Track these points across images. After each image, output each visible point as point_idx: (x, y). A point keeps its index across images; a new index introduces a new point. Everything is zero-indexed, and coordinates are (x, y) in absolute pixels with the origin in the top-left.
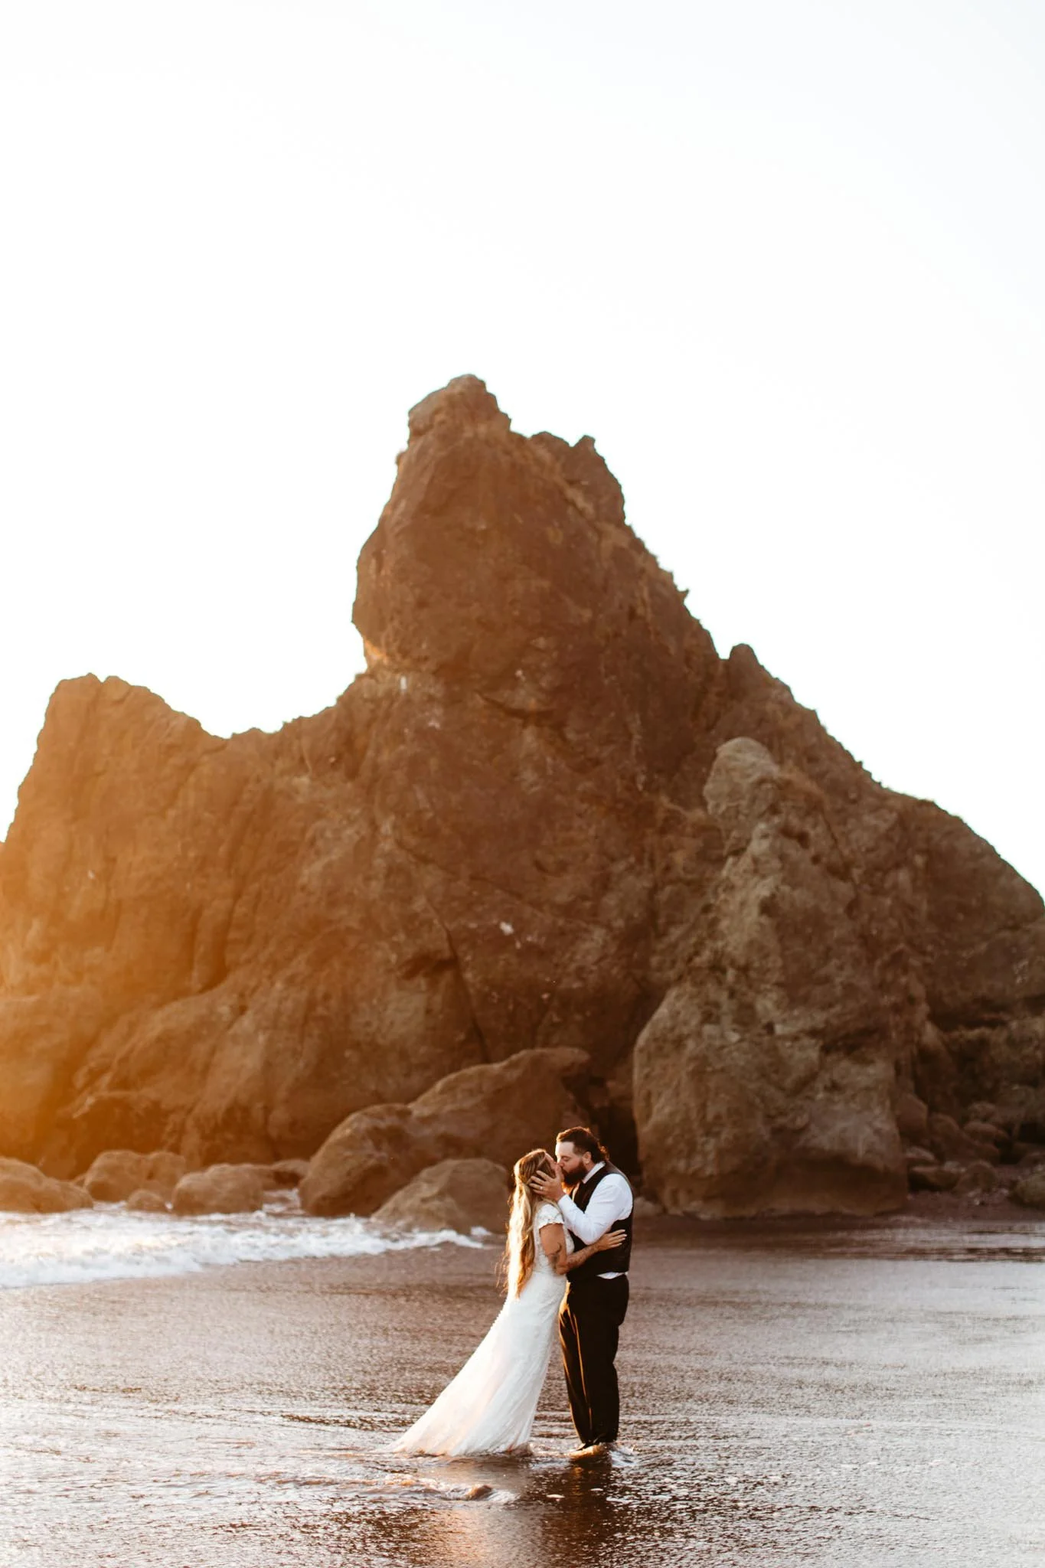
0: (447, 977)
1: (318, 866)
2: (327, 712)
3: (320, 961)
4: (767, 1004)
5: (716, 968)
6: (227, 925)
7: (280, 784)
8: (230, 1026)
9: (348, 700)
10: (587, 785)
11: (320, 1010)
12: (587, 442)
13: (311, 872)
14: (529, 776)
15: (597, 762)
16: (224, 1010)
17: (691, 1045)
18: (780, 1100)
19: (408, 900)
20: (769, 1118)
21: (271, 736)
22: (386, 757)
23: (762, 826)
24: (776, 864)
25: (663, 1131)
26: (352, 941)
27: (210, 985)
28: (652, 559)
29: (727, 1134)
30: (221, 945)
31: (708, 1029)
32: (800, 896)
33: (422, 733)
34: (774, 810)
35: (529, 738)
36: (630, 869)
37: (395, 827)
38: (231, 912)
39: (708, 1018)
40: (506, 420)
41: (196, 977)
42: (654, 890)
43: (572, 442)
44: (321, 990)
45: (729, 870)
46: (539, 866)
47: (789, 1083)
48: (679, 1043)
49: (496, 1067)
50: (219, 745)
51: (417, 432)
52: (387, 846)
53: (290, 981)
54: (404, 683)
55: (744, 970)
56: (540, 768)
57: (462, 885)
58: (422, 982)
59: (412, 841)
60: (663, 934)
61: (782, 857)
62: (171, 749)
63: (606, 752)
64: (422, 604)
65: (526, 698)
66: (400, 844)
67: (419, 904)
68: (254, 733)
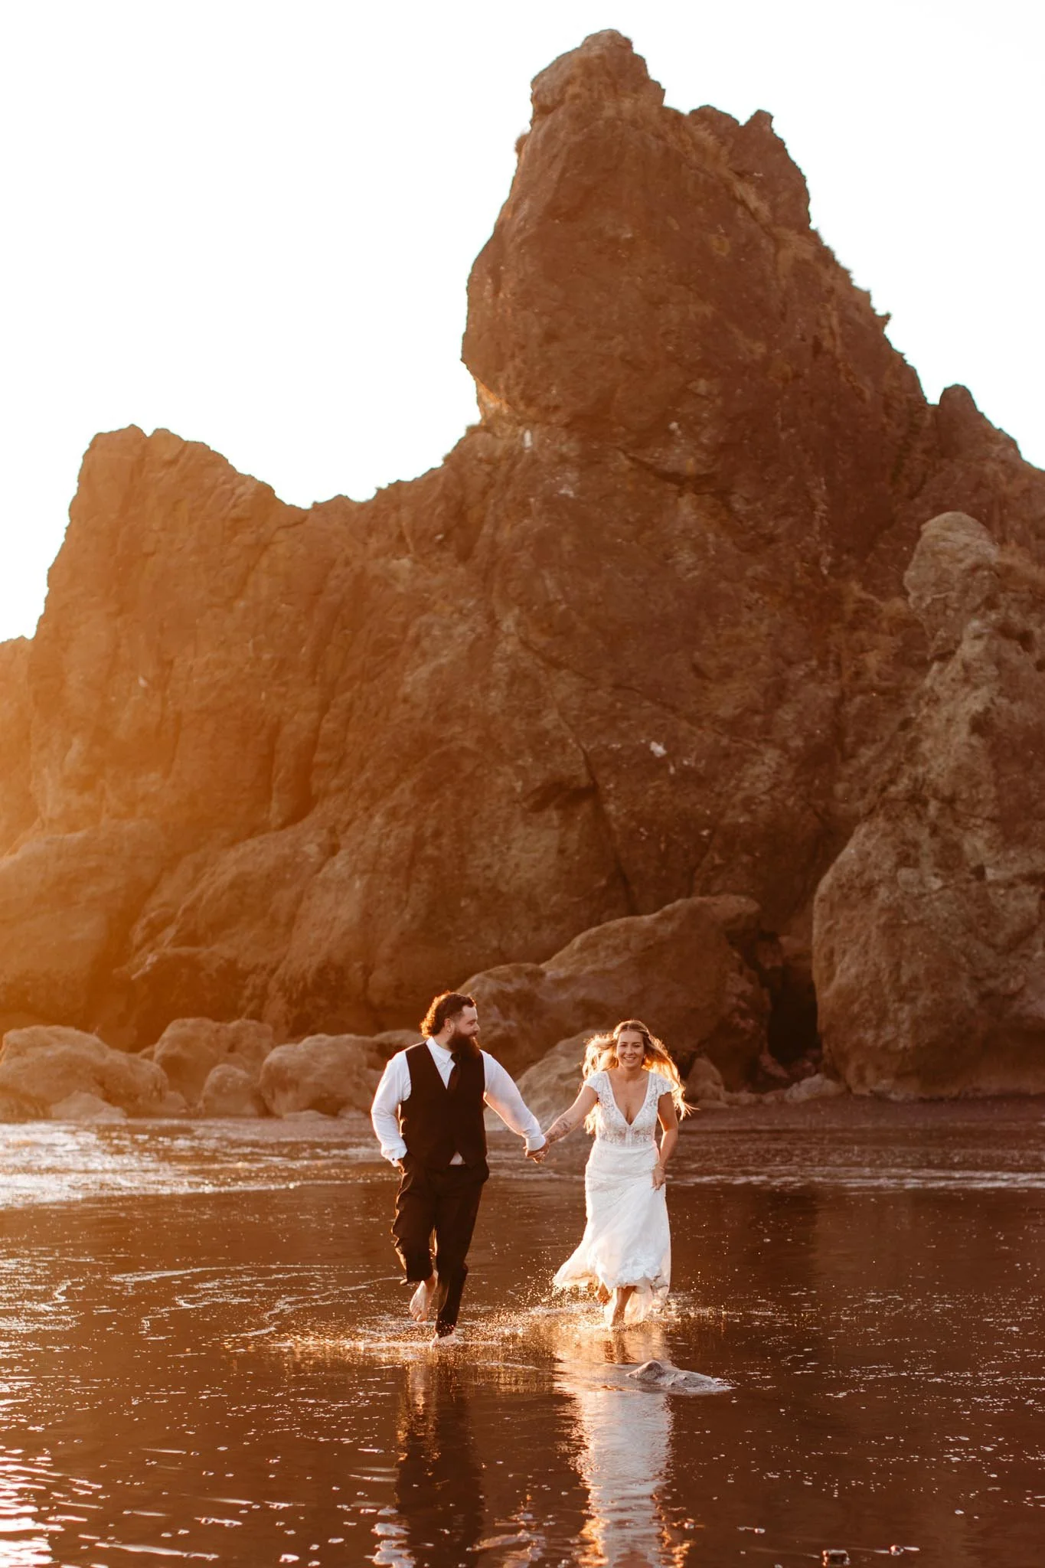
0: (586, 807)
1: (424, 672)
2: (432, 475)
3: (429, 789)
4: (976, 844)
5: (916, 799)
6: (313, 745)
7: (375, 568)
8: (321, 866)
9: (457, 459)
10: (758, 569)
11: (430, 851)
12: (761, 119)
13: (416, 679)
14: (686, 557)
15: (771, 540)
16: (312, 849)
17: (883, 892)
18: (989, 957)
19: (535, 714)
20: (977, 980)
21: (362, 506)
22: (506, 534)
23: (976, 624)
24: (991, 671)
25: (847, 996)
26: (468, 766)
27: (295, 817)
28: (844, 274)
29: (925, 999)
30: (305, 770)
31: (904, 874)
32: (1021, 710)
33: (553, 503)
34: (991, 603)
35: (686, 510)
36: (811, 674)
37: (518, 624)
38: (317, 730)
39: (906, 859)
40: (659, 91)
41: (276, 810)
42: (840, 702)
43: (743, 119)
44: (430, 825)
45: (934, 679)
46: (697, 670)
47: (1001, 938)
48: (869, 890)
49: (647, 919)
50: (296, 518)
51: (542, 109)
52: (509, 646)
53: (392, 814)
54: (528, 439)
55: (950, 801)
56: (699, 547)
57: (603, 695)
58: (553, 815)
59: (542, 641)
60: (849, 756)
61: (999, 663)
62: (237, 524)
63: (783, 526)
64: (550, 337)
65: (683, 458)
66: (525, 644)
67: (550, 719)
68: (341, 501)
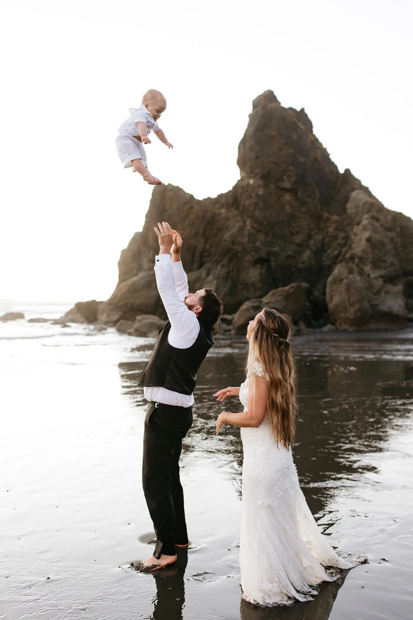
0: (266, 265)
1: (229, 234)
2: (230, 192)
3: (230, 261)
4: (367, 268)
5: (352, 258)
6: (204, 251)
7: (217, 211)
8: (205, 279)
9: (235, 188)
10: (304, 209)
11: (231, 274)
12: (303, 110)
13: (227, 236)
14: (287, 207)
15: (306, 203)
16: (204, 274)
17: (345, 281)
18: (372, 296)
19: (255, 242)
20: (369, 301)
21: (214, 199)
22: (247, 203)
23: (366, 216)
24: (370, 227)
25: (337, 306)
26: (239, 255)
27: (200, 266)
28: (321, 144)
29: (357, 306)
30: (202, 256)
31: (351, 276)
32: (378, 237)
33: (258, 196)
34: (369, 211)
35: (287, 197)
36: (317, 233)
37: (251, 222)
38: (204, 248)
39: (351, 272)
40: (279, 103)
41: (195, 266)
42: (323, 239)
43: (299, 110)
44: (231, 268)
45: (356, 229)
46: (291, 233)
47: (375, 291)
48: (341, 280)
49: (287, 288)
50: (199, 202)
51: (255, 107)
52: (248, 228)
53: (222, 266)
54: (251, 181)
55: (361, 259)
56: (291, 205)
57: (270, 238)
58: (259, 266)
59: (255, 226)
60: (326, 251)
61: (372, 225)
62: (186, 203)
63: (309, 200)
64: (257, 157)
65: (287, 184)
66: (252, 227)
67: (258, 244)
68: (209, 198)
